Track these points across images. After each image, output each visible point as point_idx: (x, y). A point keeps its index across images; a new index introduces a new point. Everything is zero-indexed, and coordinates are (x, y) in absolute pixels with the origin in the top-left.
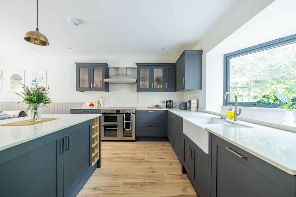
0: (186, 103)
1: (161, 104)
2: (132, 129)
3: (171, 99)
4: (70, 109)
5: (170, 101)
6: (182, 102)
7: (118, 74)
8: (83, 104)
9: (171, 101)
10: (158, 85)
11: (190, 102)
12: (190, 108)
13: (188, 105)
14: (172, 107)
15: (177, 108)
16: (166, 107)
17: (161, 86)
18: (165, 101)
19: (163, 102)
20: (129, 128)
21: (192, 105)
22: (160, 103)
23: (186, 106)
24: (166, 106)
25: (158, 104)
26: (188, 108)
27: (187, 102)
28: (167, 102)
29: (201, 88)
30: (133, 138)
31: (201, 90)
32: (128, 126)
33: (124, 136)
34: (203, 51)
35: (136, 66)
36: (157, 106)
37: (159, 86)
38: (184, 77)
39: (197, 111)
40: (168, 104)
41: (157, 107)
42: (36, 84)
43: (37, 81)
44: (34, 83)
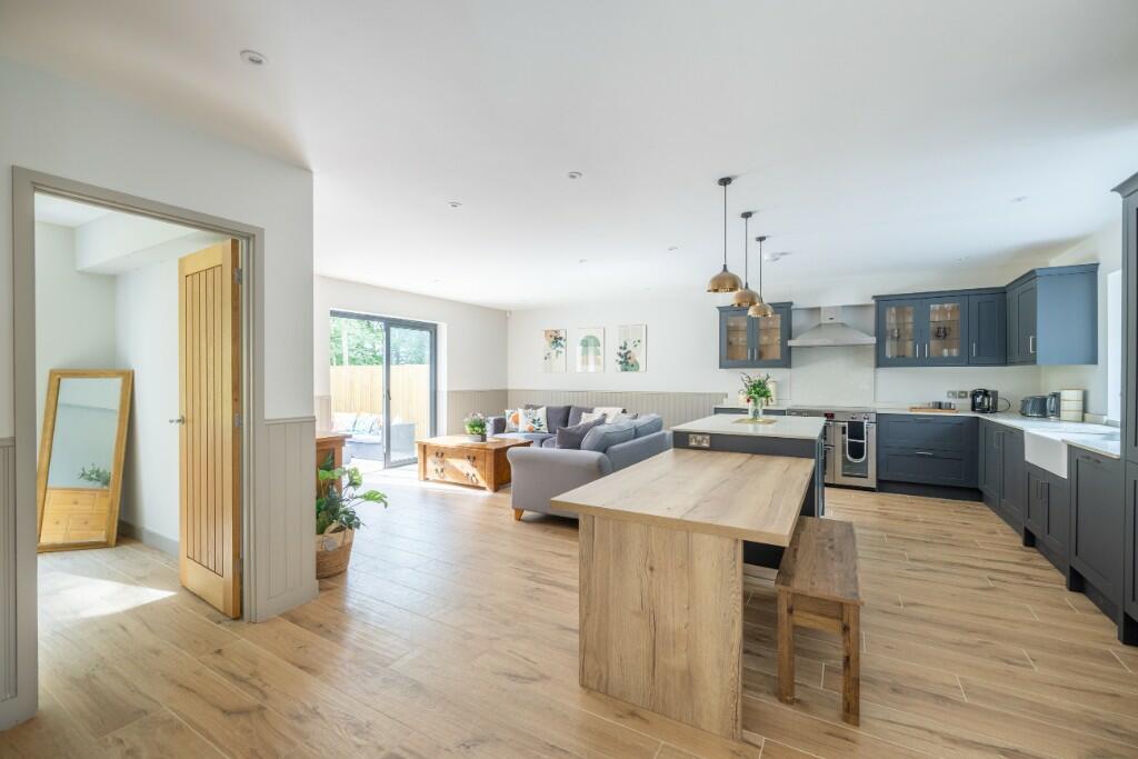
0: (1044, 400)
1: (952, 401)
2: (867, 459)
3: (990, 387)
4: (714, 406)
5: (985, 393)
6: (1031, 395)
7: (820, 325)
8: (727, 396)
9: (989, 393)
10: (945, 347)
11: (1056, 396)
12: (1057, 412)
13: (1050, 405)
14: (993, 409)
15: (1011, 412)
16: (973, 409)
17: (955, 352)
18: (966, 393)
19: (962, 395)
20: (861, 456)
21: (1064, 405)
22: (948, 397)
23: (1043, 407)
24: (970, 407)
25: (945, 400)
26: (1049, 413)
27: (1047, 394)
28: (975, 394)
29: (1094, 360)
30: (871, 482)
31: (1093, 366)
32: (857, 451)
33: (844, 475)
34: (1097, 265)
35: (873, 302)
36: (939, 406)
37: (945, 352)
38: (1035, 334)
39: (1083, 420)
40: (979, 400)
41: (940, 408)
42: (626, 354)
43: (629, 348)
44: (623, 352)
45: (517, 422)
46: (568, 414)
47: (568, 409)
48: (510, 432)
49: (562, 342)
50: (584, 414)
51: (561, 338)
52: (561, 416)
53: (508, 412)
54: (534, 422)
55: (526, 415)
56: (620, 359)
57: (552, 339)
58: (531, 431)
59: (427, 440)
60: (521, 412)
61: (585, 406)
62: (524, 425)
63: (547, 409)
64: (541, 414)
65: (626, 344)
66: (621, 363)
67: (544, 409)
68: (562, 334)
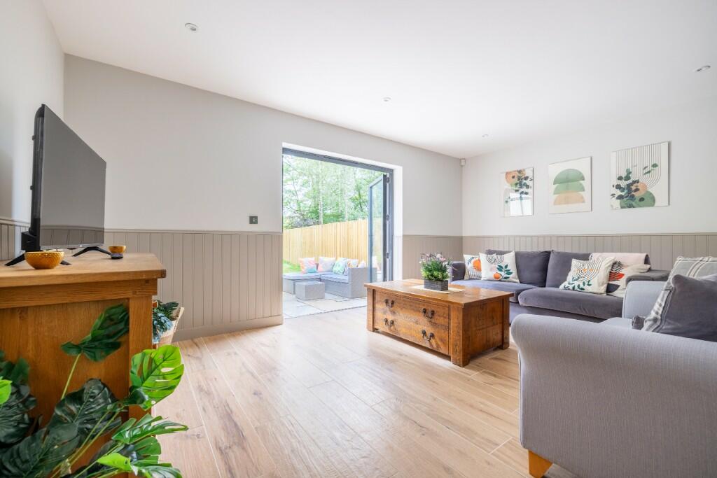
42: (629, 186)
43: (633, 178)
44: (623, 184)
45: (479, 269)
46: (547, 260)
47: (547, 255)
48: (470, 279)
49: (528, 182)
50: (575, 262)
51: (526, 178)
52: (537, 262)
53: (467, 257)
54: (500, 268)
55: (490, 261)
56: (618, 193)
57: (516, 180)
58: (497, 279)
59: (379, 283)
60: (483, 257)
61: (575, 251)
62: (487, 272)
63: (517, 255)
64: (509, 260)
65: (629, 173)
66: (620, 197)
67: (513, 254)
68: (528, 173)
